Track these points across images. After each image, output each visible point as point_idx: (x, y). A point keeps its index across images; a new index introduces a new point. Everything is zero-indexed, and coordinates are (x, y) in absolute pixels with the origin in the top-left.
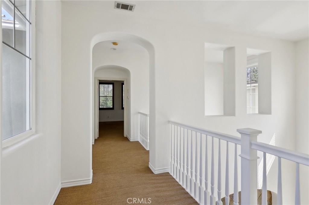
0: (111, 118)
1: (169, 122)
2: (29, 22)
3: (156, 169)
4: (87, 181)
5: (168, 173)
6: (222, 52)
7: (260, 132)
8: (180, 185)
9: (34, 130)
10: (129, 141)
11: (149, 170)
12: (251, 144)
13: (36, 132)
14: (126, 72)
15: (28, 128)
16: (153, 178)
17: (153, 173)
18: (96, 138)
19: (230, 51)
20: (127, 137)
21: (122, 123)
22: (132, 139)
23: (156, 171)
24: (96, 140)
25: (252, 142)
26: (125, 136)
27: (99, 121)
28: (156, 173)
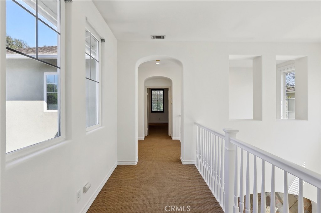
0: (157, 120)
1: (195, 123)
2: (98, 61)
3: (184, 161)
4: (134, 163)
5: (194, 165)
6: (251, 61)
7: (238, 131)
8: (200, 174)
9: (100, 124)
10: (172, 139)
11: (179, 161)
12: (230, 139)
13: (102, 126)
14: (169, 81)
15: (97, 123)
16: (180, 167)
17: (182, 163)
18: (146, 135)
19: (258, 59)
20: (170, 136)
21: (167, 125)
22: (174, 138)
23: (184, 162)
24: (146, 137)
25: (231, 138)
26: (169, 135)
27: (149, 122)
28: (184, 164)
